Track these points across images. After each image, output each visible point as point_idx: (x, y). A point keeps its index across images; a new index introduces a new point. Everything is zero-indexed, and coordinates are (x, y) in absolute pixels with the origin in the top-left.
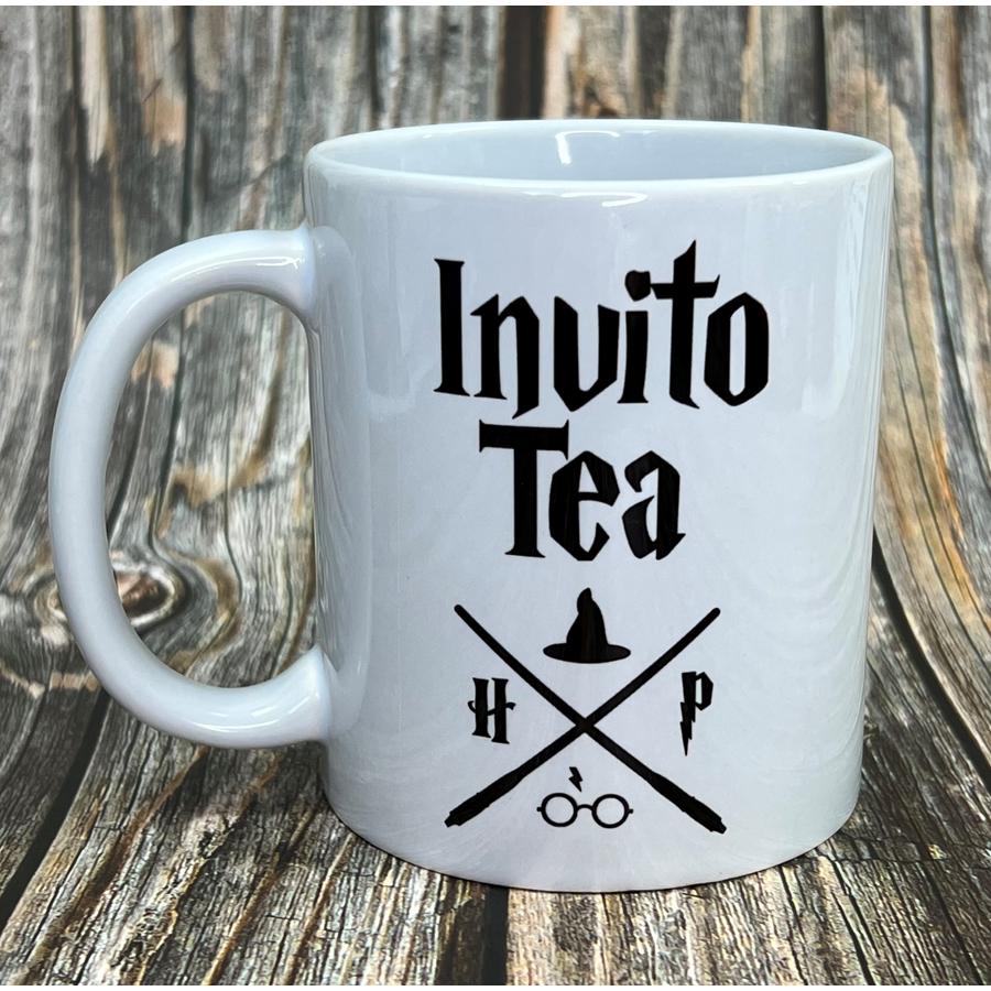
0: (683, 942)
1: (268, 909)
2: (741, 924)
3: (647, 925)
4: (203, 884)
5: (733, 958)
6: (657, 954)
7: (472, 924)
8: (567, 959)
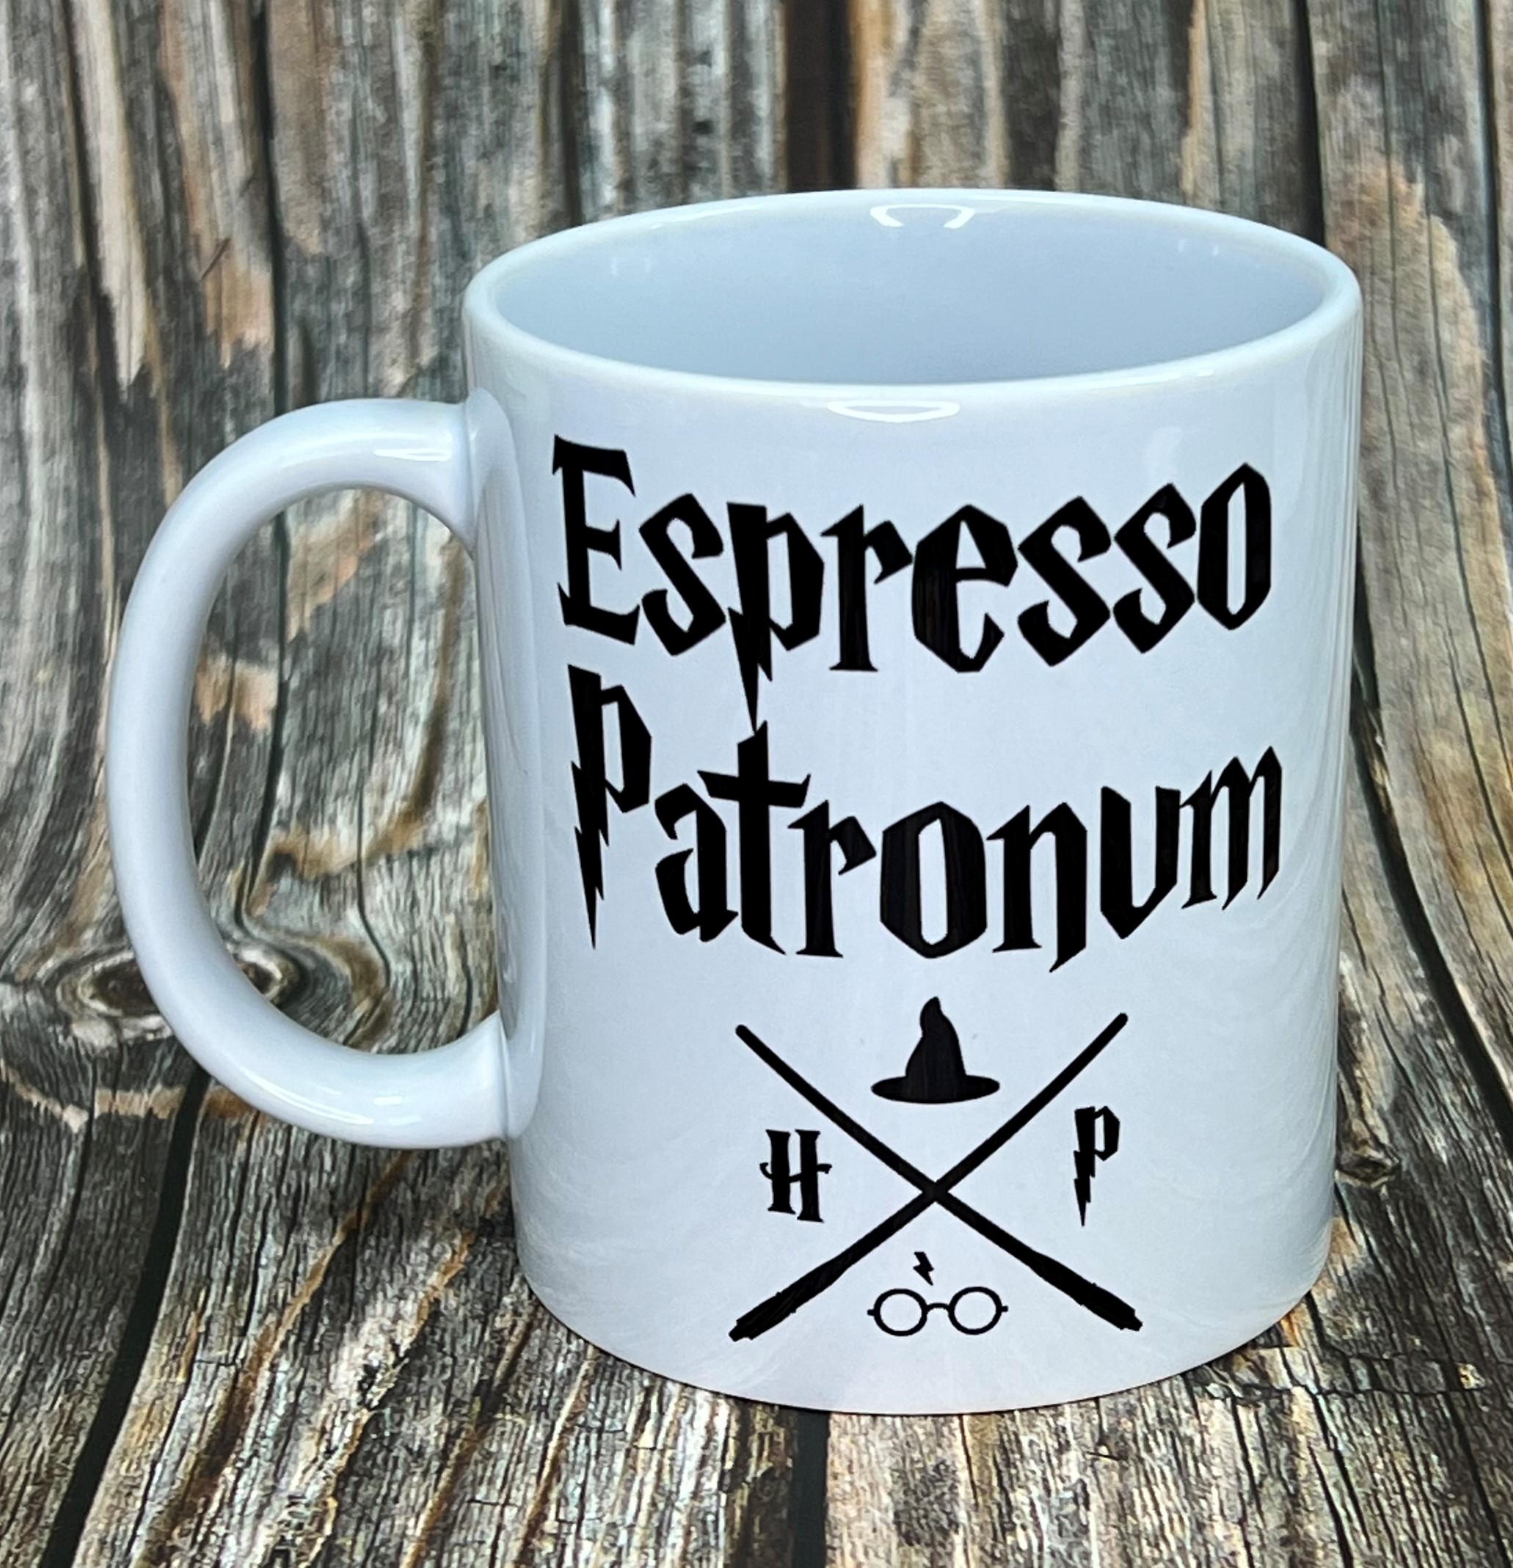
0: (1085, 1529)
1: (469, 1489)
2: (1170, 1498)
3: (1032, 1504)
4: (369, 1452)
5: (1157, 1554)
6: (1046, 1550)
7: (773, 1507)
8: (914, 1558)
